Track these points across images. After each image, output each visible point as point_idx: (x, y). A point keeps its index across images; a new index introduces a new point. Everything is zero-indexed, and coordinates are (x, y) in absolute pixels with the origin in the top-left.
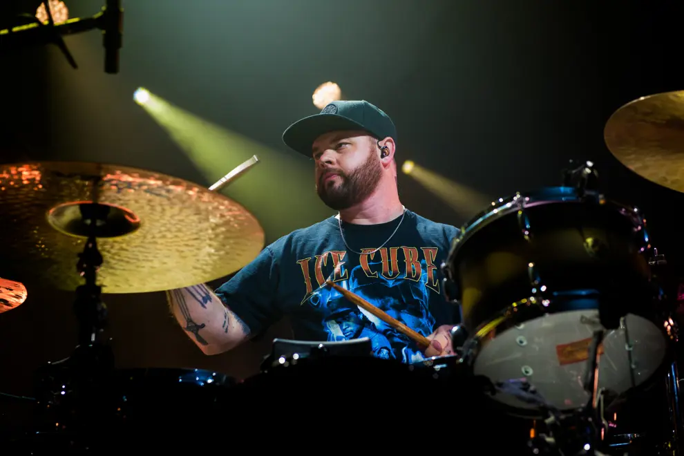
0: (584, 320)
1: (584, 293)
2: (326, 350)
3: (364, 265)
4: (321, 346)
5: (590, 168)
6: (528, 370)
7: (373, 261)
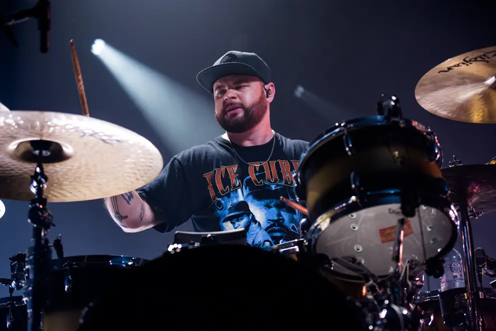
0: (391, 211)
1: (392, 192)
2: (212, 239)
3: (252, 176)
4: (209, 235)
5: (394, 101)
6: (358, 248)
7: (259, 172)
